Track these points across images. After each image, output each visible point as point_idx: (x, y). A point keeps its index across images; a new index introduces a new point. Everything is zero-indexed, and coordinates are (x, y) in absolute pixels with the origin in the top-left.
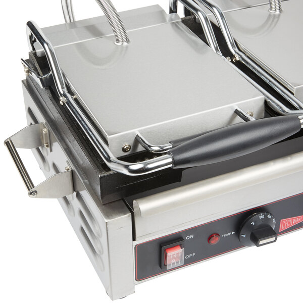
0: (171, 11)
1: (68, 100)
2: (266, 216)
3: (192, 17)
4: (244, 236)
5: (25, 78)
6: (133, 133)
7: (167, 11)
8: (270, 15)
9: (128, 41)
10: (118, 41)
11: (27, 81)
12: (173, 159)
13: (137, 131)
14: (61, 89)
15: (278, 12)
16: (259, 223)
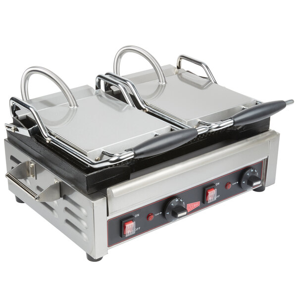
0: (97, 88)
1: (52, 139)
2: (179, 200)
3: (111, 91)
4: (168, 213)
5: (7, 137)
6: (99, 150)
7: (95, 88)
8: (159, 86)
9: (77, 106)
10: (71, 105)
11: (9, 138)
12: (135, 153)
13: (102, 149)
14: (45, 134)
15: (164, 83)
16: (176, 204)
